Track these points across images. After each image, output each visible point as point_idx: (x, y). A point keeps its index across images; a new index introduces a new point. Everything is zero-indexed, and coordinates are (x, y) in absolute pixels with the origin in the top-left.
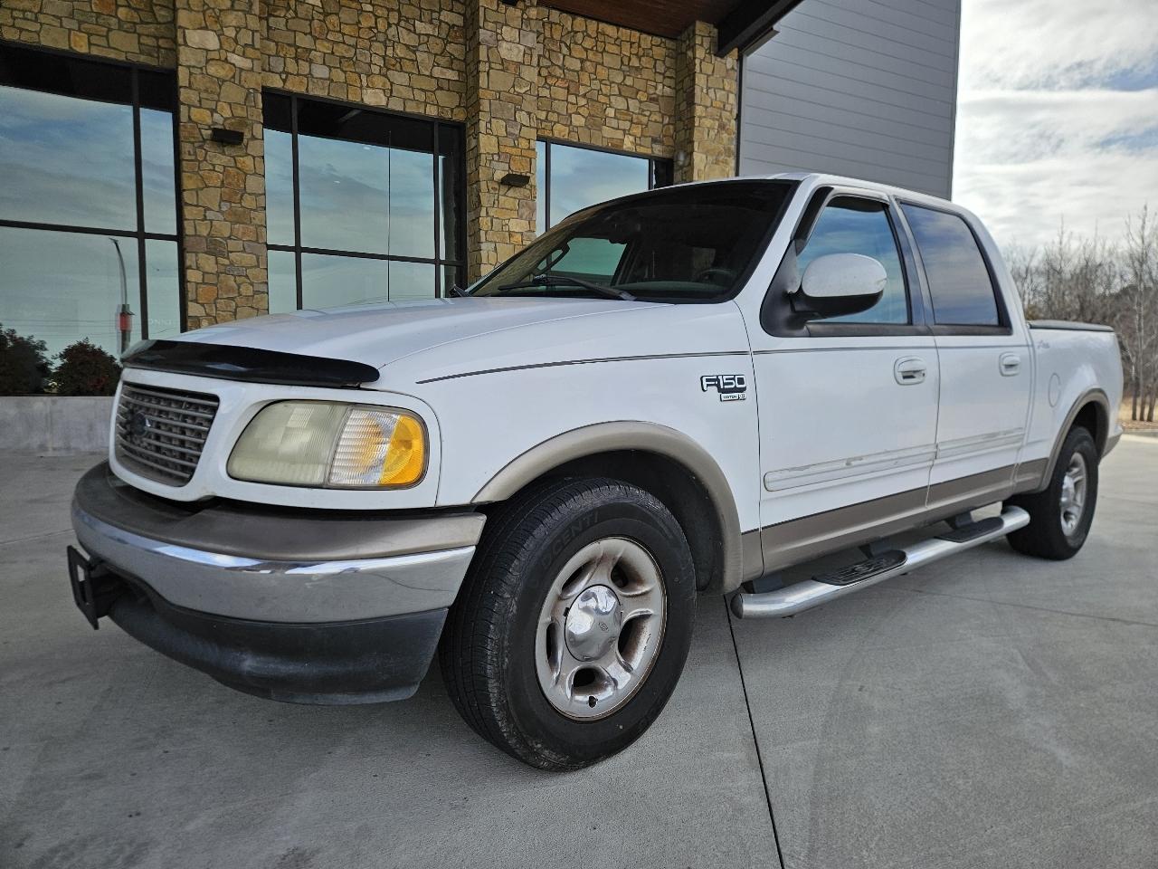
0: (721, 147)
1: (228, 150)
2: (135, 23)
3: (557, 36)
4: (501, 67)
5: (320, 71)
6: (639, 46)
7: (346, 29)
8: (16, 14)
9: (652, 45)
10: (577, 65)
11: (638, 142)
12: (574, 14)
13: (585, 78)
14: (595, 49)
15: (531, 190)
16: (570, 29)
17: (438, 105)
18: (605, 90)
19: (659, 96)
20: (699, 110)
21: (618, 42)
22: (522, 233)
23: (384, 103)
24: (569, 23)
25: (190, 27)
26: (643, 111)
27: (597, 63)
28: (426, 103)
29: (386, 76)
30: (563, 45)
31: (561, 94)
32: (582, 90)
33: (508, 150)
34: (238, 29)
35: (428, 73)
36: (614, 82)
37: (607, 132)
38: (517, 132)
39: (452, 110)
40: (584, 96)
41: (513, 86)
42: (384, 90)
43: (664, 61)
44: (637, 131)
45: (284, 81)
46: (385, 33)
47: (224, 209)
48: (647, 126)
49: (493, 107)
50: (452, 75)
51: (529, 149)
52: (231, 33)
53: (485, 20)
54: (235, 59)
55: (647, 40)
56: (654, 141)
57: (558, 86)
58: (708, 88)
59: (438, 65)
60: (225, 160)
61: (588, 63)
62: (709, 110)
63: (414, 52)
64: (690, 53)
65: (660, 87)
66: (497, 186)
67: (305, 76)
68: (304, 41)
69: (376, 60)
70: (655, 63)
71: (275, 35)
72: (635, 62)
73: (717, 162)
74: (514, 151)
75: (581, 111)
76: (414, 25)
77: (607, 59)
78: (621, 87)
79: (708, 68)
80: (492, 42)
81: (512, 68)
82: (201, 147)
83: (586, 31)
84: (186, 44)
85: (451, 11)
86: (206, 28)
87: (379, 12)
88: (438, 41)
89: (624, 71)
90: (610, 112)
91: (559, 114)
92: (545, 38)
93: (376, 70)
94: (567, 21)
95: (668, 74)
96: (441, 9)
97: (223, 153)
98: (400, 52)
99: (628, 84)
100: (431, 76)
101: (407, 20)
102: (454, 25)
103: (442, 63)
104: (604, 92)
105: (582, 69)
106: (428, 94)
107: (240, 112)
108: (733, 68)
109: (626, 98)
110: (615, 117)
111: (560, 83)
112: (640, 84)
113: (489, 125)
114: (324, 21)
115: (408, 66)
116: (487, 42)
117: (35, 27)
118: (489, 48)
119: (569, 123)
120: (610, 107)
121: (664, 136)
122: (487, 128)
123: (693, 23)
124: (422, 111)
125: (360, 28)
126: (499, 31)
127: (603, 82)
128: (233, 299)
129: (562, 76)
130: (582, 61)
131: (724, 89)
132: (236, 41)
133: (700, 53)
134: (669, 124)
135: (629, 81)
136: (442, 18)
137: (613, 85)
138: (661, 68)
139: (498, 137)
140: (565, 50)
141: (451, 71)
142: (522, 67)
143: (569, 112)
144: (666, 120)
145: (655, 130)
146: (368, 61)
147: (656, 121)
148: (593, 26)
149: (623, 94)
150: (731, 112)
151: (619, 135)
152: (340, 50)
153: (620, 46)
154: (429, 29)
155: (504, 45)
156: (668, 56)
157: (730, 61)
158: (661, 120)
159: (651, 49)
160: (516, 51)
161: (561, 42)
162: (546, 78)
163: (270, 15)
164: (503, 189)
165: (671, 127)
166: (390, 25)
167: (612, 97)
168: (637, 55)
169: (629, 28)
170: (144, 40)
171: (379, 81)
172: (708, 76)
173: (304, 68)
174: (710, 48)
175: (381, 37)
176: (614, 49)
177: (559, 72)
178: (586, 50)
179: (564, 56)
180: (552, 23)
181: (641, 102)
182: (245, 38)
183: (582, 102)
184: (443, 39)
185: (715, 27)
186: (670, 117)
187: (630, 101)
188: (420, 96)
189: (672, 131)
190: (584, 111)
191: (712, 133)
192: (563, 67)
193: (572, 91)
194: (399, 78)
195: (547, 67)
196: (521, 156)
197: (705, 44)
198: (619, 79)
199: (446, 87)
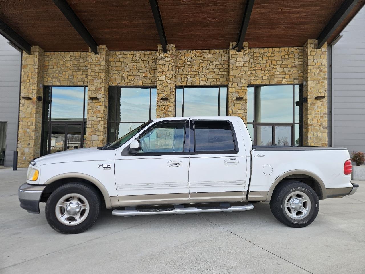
0: (321, 78)
1: (166, 102)
2: (151, 77)
3: (258, 55)
4: (236, 69)
5: (190, 79)
6: (288, 51)
7: (196, 68)
8: (130, 80)
9: (293, 50)
10: (265, 62)
11: (288, 80)
12: (264, 48)
13: (268, 65)
14: (271, 56)
15: (245, 101)
16: (262, 52)
17: (220, 82)
18: (275, 67)
19: (296, 65)
20: (310, 67)
21: (280, 52)
22: (242, 113)
23: (205, 84)
24: (262, 51)
25: (159, 76)
26: (290, 70)
27: (272, 60)
28: (217, 82)
29: (206, 77)
30: (260, 57)
31: (259, 71)
32: (267, 69)
33: (238, 91)
34: (169, 75)
35: (217, 74)
36: (278, 64)
37: (276, 79)
38: (241, 85)
39: (224, 82)
40: (267, 70)
41: (240, 73)
42: (205, 81)
43: (298, 54)
44: (288, 77)
45: (181, 83)
46: (206, 67)
47: (164, 115)
48: (292, 75)
49: (233, 80)
50: (224, 73)
51: (245, 89)
52: (168, 76)
53: (232, 57)
54: (168, 81)
55: (291, 49)
56: (295, 79)
57: (258, 69)
58: (314, 60)
59: (220, 71)
60: (165, 104)
61: (269, 61)
62: (315, 66)
63: (214, 70)
64: (307, 50)
65: (297, 62)
66: (234, 101)
67: (186, 81)
68: (186, 73)
69: (204, 74)
70: (295, 55)
71: (180, 73)
72: (287, 57)
73: (319, 83)
74: (240, 91)
75: (266, 75)
76: (214, 63)
77: (276, 58)
78: (281, 65)
79: (313, 53)
80: (233, 63)
81: (240, 68)
82: (160, 102)
83: (268, 51)
84: (158, 80)
85: (225, 57)
86: (163, 76)
87: (205, 62)
88: (220, 65)
89: (282, 60)
90: (277, 73)
91: (258, 77)
92: (254, 57)
93: (203, 76)
94: (261, 50)
95: (300, 57)
96: (222, 57)
97: (165, 103)
98: (210, 70)
99: (284, 64)
100: (218, 75)
101: (212, 62)
102: (225, 60)
103: (221, 71)
104: (275, 68)
105: (267, 63)
106: (217, 79)
107: (169, 93)
108: (325, 51)
109: (283, 68)
110: (279, 74)
111: (259, 68)
112: (288, 63)
113: (232, 85)
114: (191, 67)
115: (212, 73)
116: (232, 63)
117: (133, 82)
118: (232, 65)
119: (262, 79)
120: (277, 72)
121: (299, 77)
122: (231, 86)
123: (307, 40)
124: (215, 84)
125: (200, 67)
126: (236, 59)
127: (275, 65)
128: (165, 136)
129: (260, 66)
130: (267, 60)
131: (321, 59)
132: (169, 77)
133: (310, 49)
134: (301, 73)
135: (284, 63)
136: (222, 59)
137: (278, 65)
138: (297, 56)
139: (235, 88)
140: (260, 59)
141: (224, 72)
142: (243, 68)
143: (262, 76)
144: (300, 72)
145: (295, 76)
146: (202, 74)
147: (295, 73)
148: (270, 50)
149: (282, 67)
150: (325, 65)
151: (281, 79)
152: (195, 73)
153: (281, 53)
154: (218, 63)
155: (237, 63)
156: (300, 52)
157: (324, 48)
158: (297, 72)
159: (293, 51)
160: (241, 63)
161: (259, 56)
162: (254, 68)
163: (179, 69)
164: (236, 102)
165: (302, 74)
166: (207, 64)
167: (277, 69)
168: (287, 54)
169: (284, 47)
170: (153, 80)
171: (204, 79)
172: (314, 56)
173: (186, 79)
174: (314, 47)
175: (205, 68)
176: (279, 54)
177: (258, 65)
178: (268, 57)
179: (260, 60)
180: (256, 52)
181: (289, 68)
182: (171, 76)
183: (267, 72)
184: (222, 64)
185: (316, 40)
186: (301, 71)
187: (285, 69)
188: (215, 80)
189: (302, 75)
190: (268, 75)
191: (316, 74)
192: (260, 64)
193: (263, 69)
194: (209, 77)
195: (254, 65)
196: (242, 92)
197: (312, 46)
198: (281, 63)
199: (222, 76)
